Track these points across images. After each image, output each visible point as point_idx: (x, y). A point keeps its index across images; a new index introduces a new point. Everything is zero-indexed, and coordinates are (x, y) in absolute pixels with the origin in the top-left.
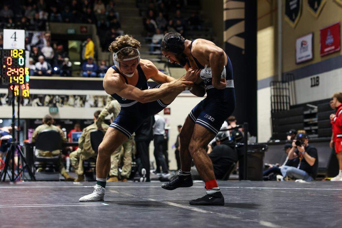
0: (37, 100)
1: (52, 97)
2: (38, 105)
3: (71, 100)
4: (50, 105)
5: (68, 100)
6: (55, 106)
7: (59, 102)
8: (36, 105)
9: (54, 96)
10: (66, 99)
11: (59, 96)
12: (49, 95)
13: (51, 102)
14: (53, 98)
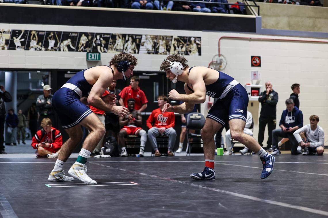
0: (68, 42)
1: (90, 37)
2: (70, 49)
3: (119, 42)
4: (88, 49)
5: (114, 42)
6: (95, 50)
7: (100, 45)
8: (66, 49)
9: (93, 35)
10: (111, 40)
11: (101, 35)
12: (86, 34)
13: (88, 44)
14: (92, 39)
